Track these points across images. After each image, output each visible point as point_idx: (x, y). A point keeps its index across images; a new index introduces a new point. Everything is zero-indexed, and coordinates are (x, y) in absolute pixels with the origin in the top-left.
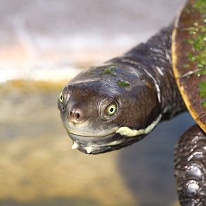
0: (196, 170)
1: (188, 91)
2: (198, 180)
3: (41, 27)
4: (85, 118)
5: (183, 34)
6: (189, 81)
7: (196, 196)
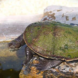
0: (28, 52)
1: (26, 41)
2: (28, 53)
3: (6, 34)
4: (10, 48)
5: (25, 34)
6: (26, 40)
7: (28, 55)
